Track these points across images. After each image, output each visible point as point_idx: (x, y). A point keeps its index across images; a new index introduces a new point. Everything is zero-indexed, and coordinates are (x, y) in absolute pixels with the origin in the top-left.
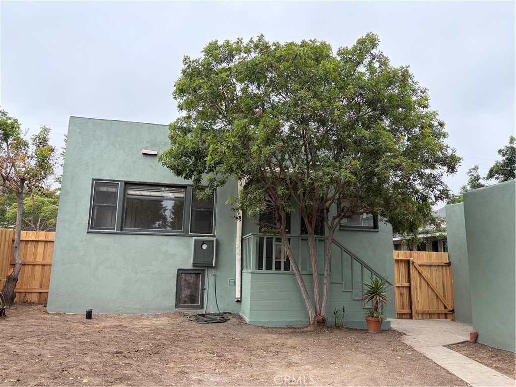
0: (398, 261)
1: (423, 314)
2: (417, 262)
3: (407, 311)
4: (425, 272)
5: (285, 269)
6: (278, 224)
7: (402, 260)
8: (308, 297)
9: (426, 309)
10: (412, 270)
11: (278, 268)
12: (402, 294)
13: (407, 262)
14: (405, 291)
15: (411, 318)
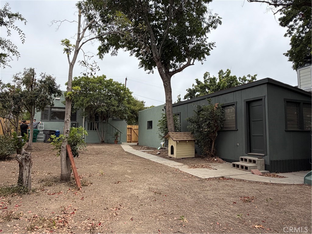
0: (128, 128)
1: (134, 141)
2: (133, 128)
3: (130, 141)
4: (135, 131)
5: (95, 130)
6: (93, 119)
7: (130, 128)
8: (100, 136)
9: (135, 140)
10: (132, 130)
11: (93, 130)
12: (129, 137)
13: (131, 128)
14: (130, 136)
15: (131, 143)
